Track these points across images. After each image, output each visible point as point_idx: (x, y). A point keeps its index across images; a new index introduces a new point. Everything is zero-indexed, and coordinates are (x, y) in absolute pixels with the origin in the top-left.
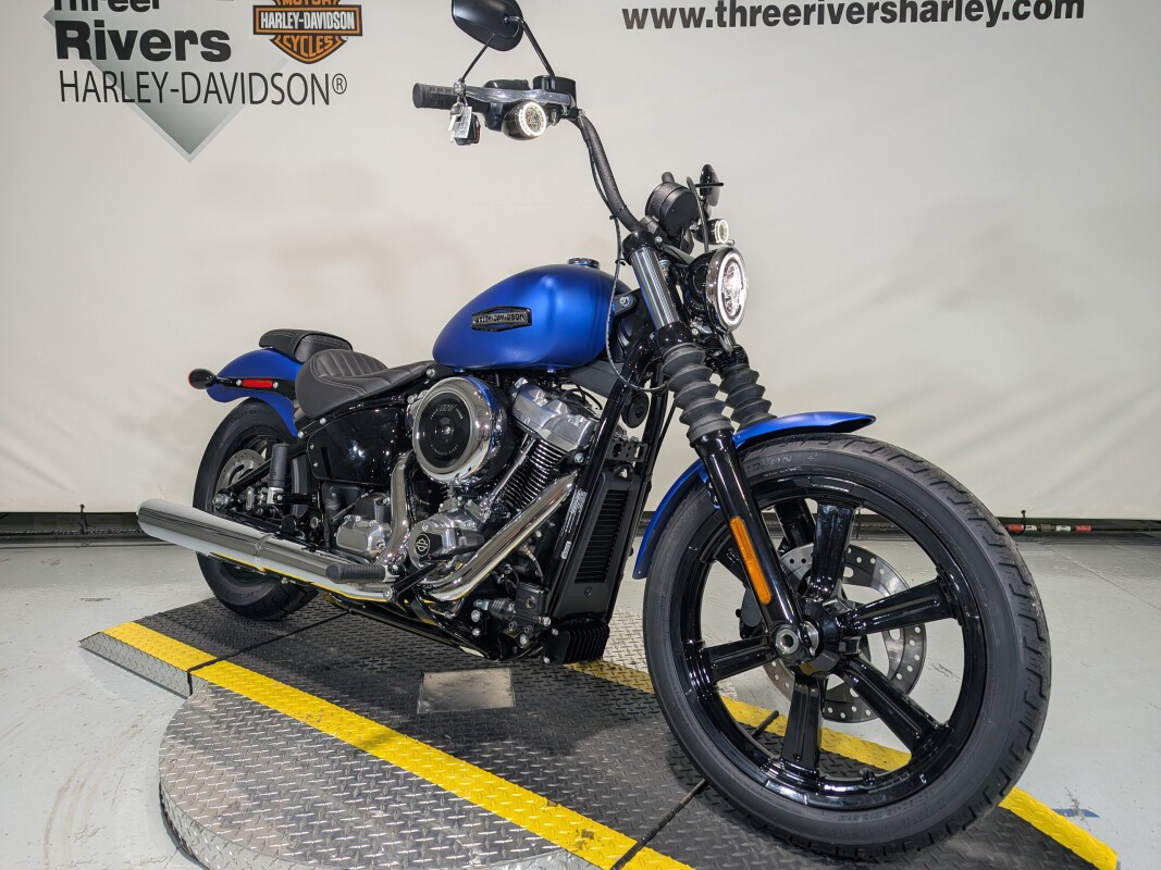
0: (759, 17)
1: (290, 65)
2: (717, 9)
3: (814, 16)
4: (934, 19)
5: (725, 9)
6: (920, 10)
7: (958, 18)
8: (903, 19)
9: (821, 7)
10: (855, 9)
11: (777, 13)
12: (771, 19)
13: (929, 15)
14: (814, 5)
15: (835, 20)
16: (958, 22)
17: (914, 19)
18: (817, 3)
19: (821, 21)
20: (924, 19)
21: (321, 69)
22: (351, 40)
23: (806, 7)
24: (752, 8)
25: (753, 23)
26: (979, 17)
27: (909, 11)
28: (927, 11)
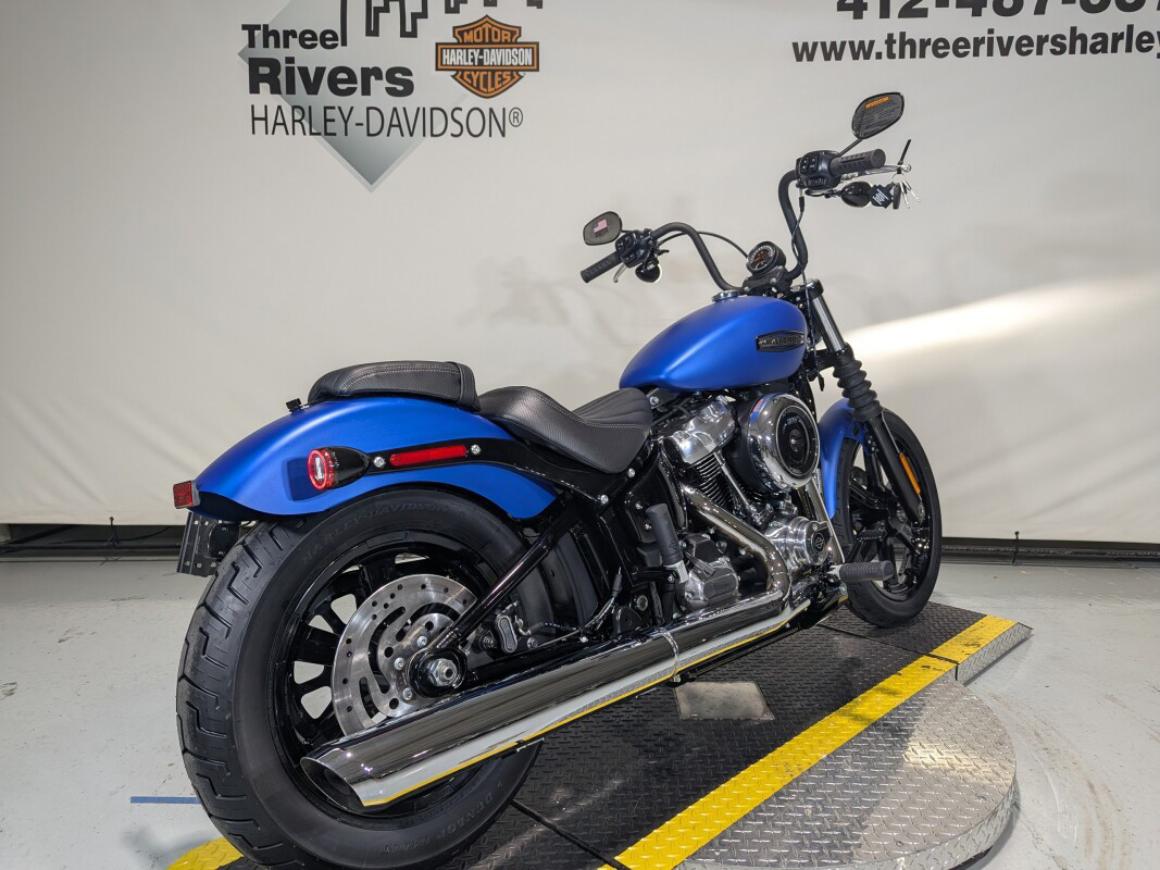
0: (929, 49)
1: (470, 100)
2: (886, 42)
3: (983, 48)
4: (1104, 50)
5: (895, 42)
6: (1090, 42)
7: (1129, 49)
8: (1072, 51)
9: (991, 40)
10: (1025, 42)
11: (947, 46)
12: (941, 51)
13: (1099, 47)
14: (983, 38)
15: (1005, 52)
16: (1129, 54)
17: (1083, 51)
18: (987, 36)
19: (990, 53)
20: (1094, 51)
21: (499, 103)
22: (528, 75)
23: (976, 39)
24: (922, 41)
25: (923, 55)
26: (1150, 48)
27: (1079, 43)
28: (1098, 43)
